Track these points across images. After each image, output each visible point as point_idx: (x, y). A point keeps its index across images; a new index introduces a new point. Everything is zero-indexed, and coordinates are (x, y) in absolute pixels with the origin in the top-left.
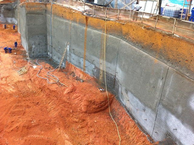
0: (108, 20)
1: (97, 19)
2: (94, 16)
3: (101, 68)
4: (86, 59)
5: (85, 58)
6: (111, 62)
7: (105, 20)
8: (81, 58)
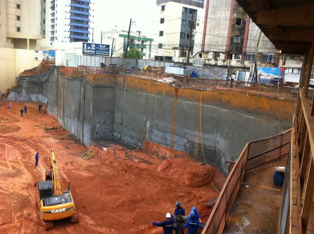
0: (204, 90)
1: (190, 90)
2: (186, 87)
3: (196, 141)
4: (176, 133)
5: (173, 133)
6: (209, 133)
7: (200, 90)
8: (168, 133)
